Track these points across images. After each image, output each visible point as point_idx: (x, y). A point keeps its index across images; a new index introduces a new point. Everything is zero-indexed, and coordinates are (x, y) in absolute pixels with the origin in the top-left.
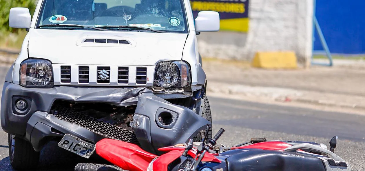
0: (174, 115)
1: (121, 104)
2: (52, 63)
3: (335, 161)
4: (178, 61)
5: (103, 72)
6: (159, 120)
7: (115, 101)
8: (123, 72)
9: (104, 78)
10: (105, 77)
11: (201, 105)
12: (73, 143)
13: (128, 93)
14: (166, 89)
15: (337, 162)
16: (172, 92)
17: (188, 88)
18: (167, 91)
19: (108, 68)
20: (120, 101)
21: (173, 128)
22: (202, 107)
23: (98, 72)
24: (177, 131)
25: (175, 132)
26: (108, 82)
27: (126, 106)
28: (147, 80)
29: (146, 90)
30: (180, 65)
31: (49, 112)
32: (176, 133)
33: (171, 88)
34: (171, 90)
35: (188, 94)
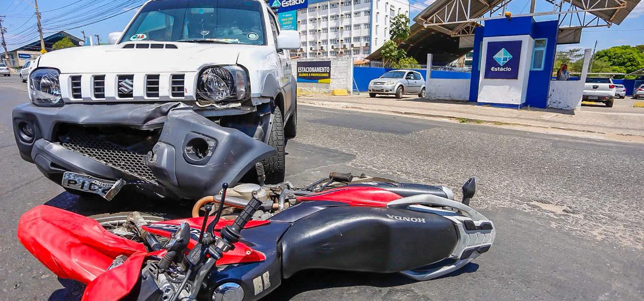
0: (211, 144)
1: (144, 127)
2: (60, 73)
3: (475, 222)
4: (231, 65)
5: (125, 82)
6: (189, 151)
7: (135, 123)
8: (152, 82)
9: (126, 90)
10: (127, 88)
11: (270, 121)
12: (83, 183)
13: (155, 111)
14: (217, 103)
15: (477, 223)
16: (225, 106)
17: (247, 102)
18: (217, 106)
19: (131, 77)
20: (142, 122)
21: (208, 164)
22: (271, 123)
23: (119, 82)
24: (214, 168)
25: (211, 169)
26: (131, 96)
27: (152, 130)
28: (185, 91)
29: (182, 105)
30: (234, 71)
31: (50, 139)
32: (212, 171)
33: (224, 102)
34: (224, 105)
35: (249, 109)
